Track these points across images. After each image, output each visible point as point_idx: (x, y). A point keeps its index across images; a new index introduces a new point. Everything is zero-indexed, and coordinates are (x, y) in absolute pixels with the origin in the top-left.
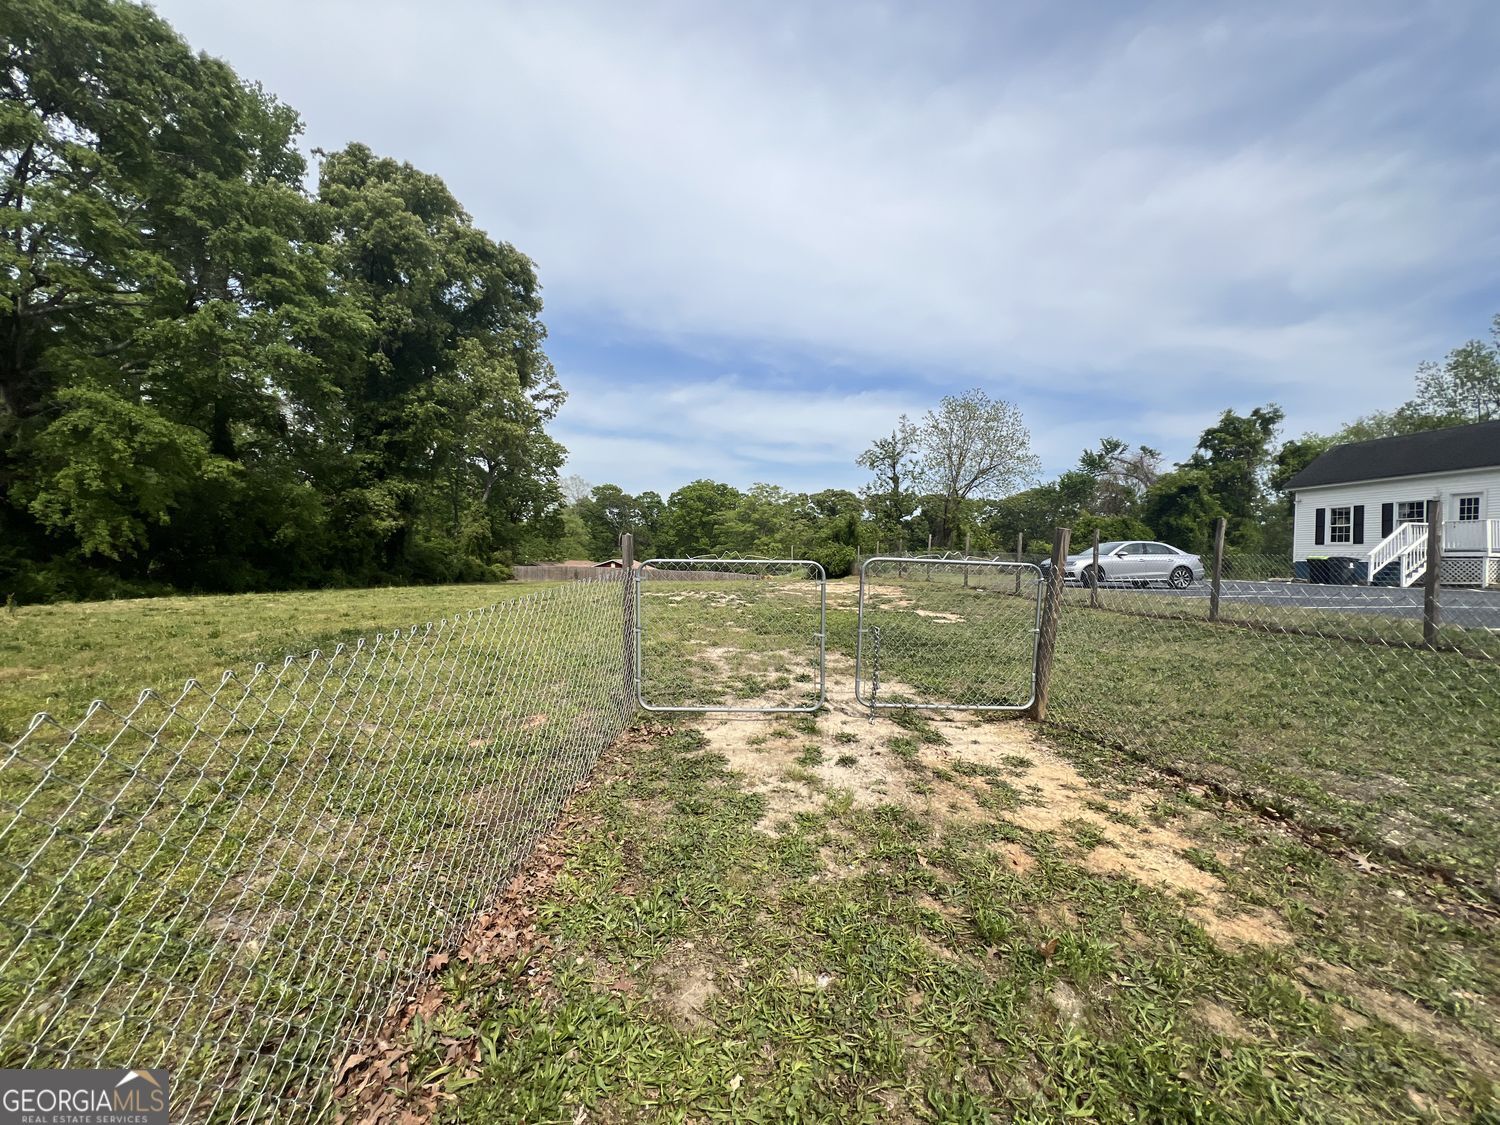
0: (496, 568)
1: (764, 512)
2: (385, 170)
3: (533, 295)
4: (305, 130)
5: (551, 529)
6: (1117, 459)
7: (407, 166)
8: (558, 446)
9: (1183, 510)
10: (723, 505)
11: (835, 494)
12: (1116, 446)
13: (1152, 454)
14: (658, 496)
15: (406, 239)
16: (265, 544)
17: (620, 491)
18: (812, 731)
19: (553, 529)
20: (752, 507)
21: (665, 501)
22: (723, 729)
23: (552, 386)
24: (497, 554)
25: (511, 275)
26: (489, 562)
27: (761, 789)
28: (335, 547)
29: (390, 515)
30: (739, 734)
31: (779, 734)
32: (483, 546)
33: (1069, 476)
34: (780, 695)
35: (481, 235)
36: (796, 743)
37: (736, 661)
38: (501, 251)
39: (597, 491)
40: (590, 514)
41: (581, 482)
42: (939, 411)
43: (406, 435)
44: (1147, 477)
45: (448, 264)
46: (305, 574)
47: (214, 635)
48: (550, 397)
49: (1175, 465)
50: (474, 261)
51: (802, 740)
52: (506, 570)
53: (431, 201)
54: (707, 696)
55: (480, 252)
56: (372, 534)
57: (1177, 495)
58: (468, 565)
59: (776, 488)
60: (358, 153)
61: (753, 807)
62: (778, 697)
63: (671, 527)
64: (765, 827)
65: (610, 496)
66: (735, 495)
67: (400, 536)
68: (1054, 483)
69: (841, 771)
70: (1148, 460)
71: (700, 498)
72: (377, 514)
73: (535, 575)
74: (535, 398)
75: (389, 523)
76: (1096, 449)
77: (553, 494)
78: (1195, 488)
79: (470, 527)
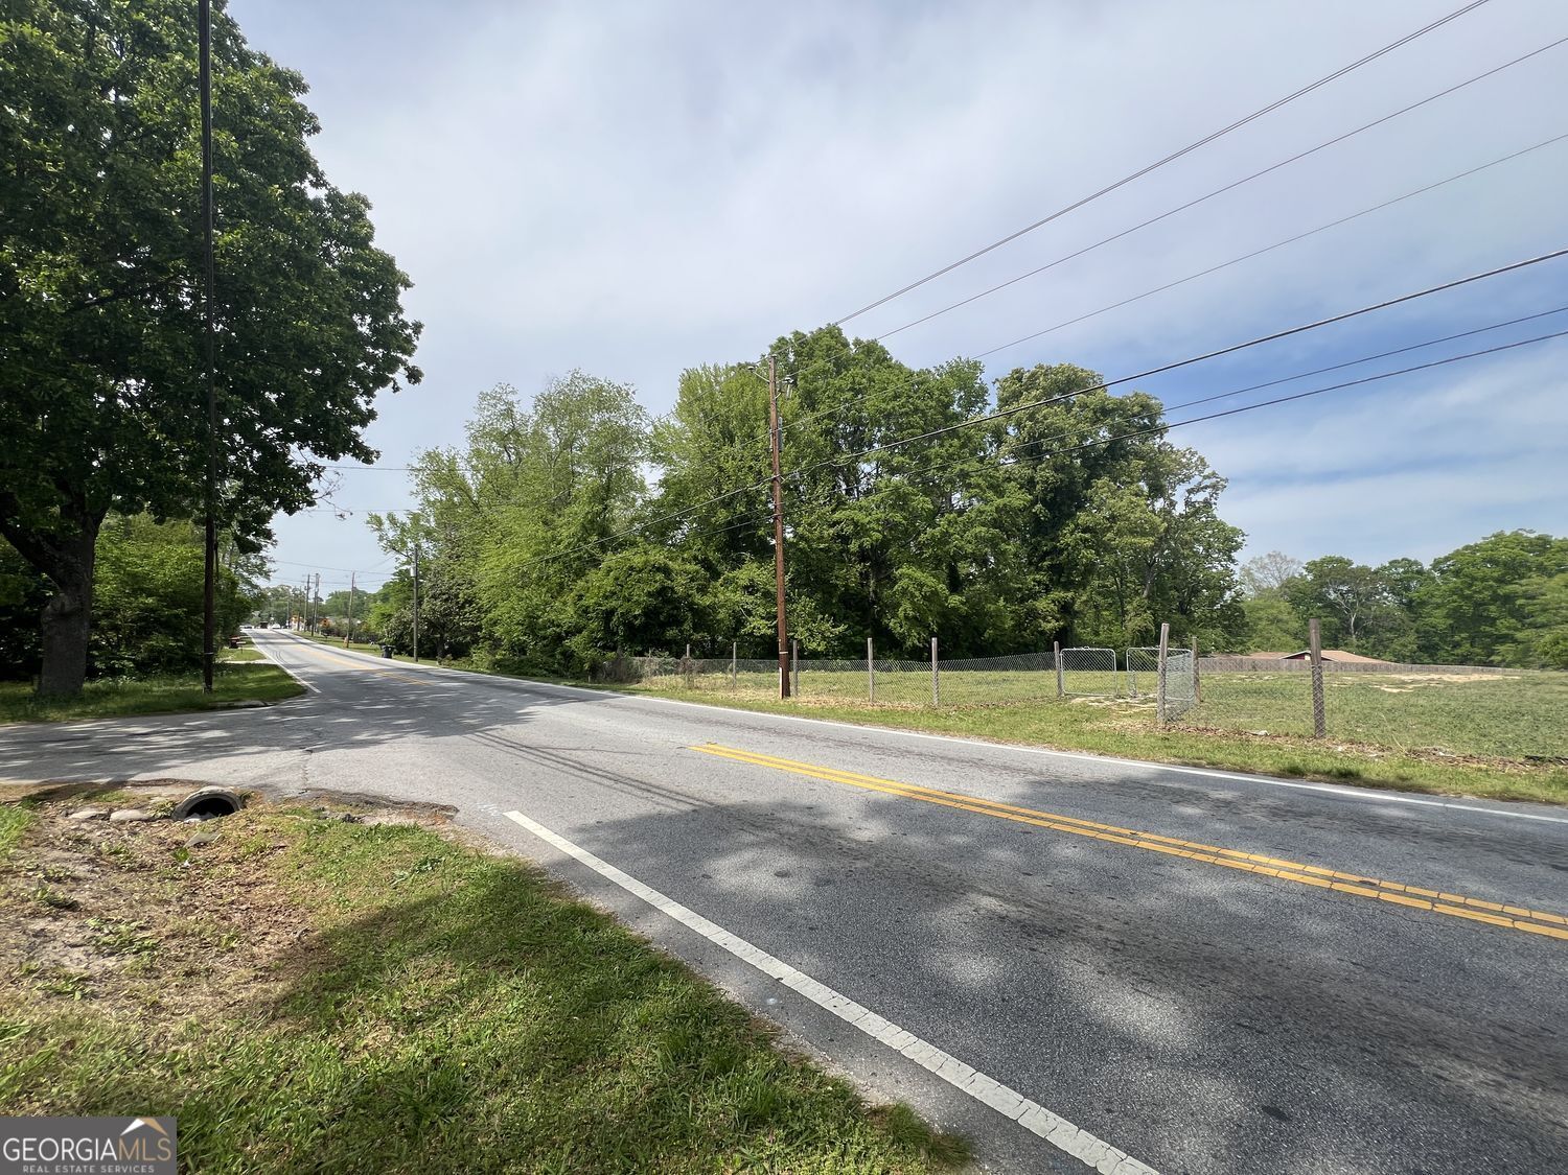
2: (1033, 379)
3: (1159, 421)
7: (1048, 367)
8: (1233, 530)
14: (1416, 563)
17: (1350, 563)
21: (1428, 568)
23: (1208, 477)
29: (1054, 617)
32: (1146, 639)
39: (1312, 567)
40: (1302, 596)
41: (1284, 559)
43: (1062, 559)
48: (1206, 487)
56: (1042, 633)
60: (1017, 374)
63: (1440, 605)
65: (1331, 571)
67: (1065, 632)
71: (1492, 561)
72: (1044, 619)
75: (1053, 624)
77: (1228, 582)
79: (1134, 622)
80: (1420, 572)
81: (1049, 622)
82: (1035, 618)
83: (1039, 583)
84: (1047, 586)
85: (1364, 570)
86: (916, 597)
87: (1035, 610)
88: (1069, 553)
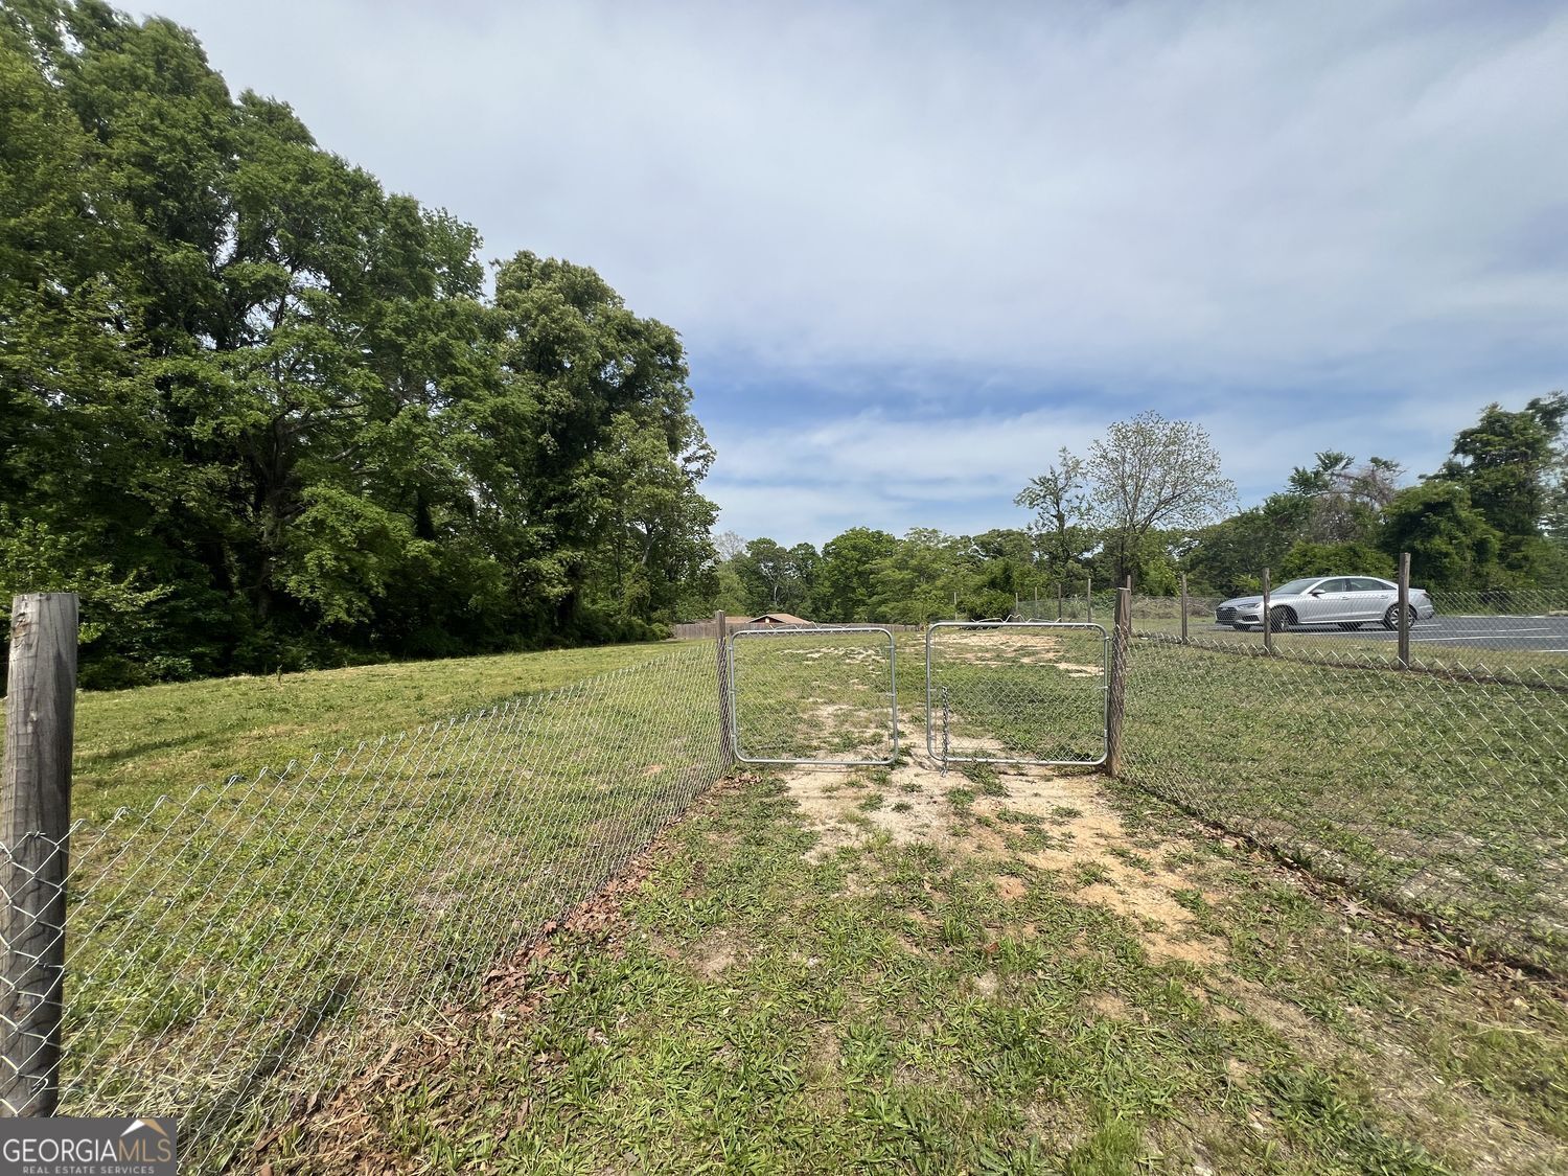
0: (656, 627)
1: (923, 558)
2: (547, 271)
3: (680, 362)
4: (484, 244)
5: (706, 586)
6: (1339, 475)
7: (564, 262)
8: (711, 504)
9: (1433, 531)
10: (879, 553)
11: (1000, 534)
12: (1337, 460)
13: (1387, 466)
14: (812, 547)
15: (566, 330)
16: (459, 613)
17: (775, 544)
18: (883, 781)
19: (709, 587)
20: (910, 552)
21: (819, 551)
22: (806, 779)
23: (702, 448)
24: (656, 615)
25: (659, 348)
26: (649, 620)
27: (819, 828)
28: (515, 614)
29: (560, 582)
30: (819, 783)
31: (852, 784)
32: (643, 607)
33: (1275, 500)
34: (869, 750)
35: (629, 315)
36: (864, 792)
37: (842, 719)
38: (647, 326)
39: (751, 545)
40: (747, 569)
41: (736, 538)
42: (1107, 439)
43: (571, 508)
44: (1383, 494)
45: (602, 347)
46: (490, 640)
47: (419, 698)
48: (700, 458)
49: (1421, 477)
50: (624, 340)
51: (872, 789)
52: (665, 629)
53: (586, 292)
54: (802, 751)
55: (629, 331)
56: (545, 600)
57: (1421, 514)
58: (630, 625)
59: (934, 531)
60: (524, 259)
61: (805, 842)
62: (866, 752)
63: (826, 578)
64: (811, 858)
65: (764, 550)
66: (892, 541)
67: (571, 599)
68: (1257, 509)
69: (896, 816)
70: (1381, 474)
71: (855, 548)
72: (549, 582)
73: (693, 633)
74: (687, 460)
75: (559, 589)
76: (1311, 465)
77: (707, 551)
78: (1447, 504)
79: (632, 588)
80: (814, 554)
81: (554, 586)
82: (539, 581)
83: (543, 536)
84: (552, 540)
85: (782, 550)
86: (342, 536)
87: (537, 571)
88: (582, 502)
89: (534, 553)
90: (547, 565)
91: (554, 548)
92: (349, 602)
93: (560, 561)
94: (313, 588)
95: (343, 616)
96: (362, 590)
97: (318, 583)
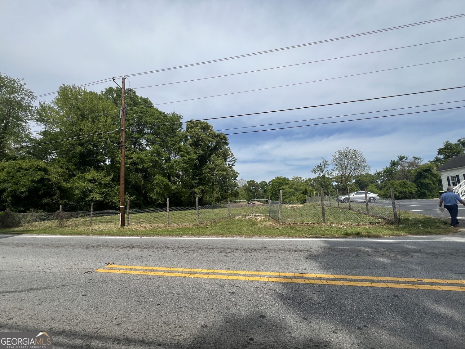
0: (222, 205)
1: (297, 185)
3: (227, 141)
4: (183, 118)
5: (235, 194)
6: (404, 162)
8: (236, 172)
10: (285, 184)
11: (321, 178)
12: (403, 158)
13: (419, 159)
14: (266, 182)
17: (255, 182)
20: (293, 183)
21: (268, 183)
23: (233, 158)
24: (222, 202)
26: (220, 203)
32: (219, 200)
33: (387, 169)
35: (215, 133)
38: (219, 134)
39: (248, 182)
40: (247, 189)
41: (244, 180)
43: (202, 176)
44: (417, 166)
49: (429, 161)
50: (214, 138)
57: (422, 172)
59: (300, 177)
60: (192, 121)
63: (270, 191)
65: (252, 183)
66: (288, 180)
67: (202, 198)
68: (381, 171)
71: (277, 182)
73: (232, 207)
74: (229, 162)
76: (396, 159)
79: (216, 195)
80: (266, 184)
81: (198, 195)
82: (195, 194)
83: (196, 183)
84: (198, 184)
85: (257, 183)
86: (161, 185)
87: (194, 191)
88: (205, 175)
89: (193, 187)
90: (196, 190)
91: (198, 187)
92: (161, 199)
93: (200, 189)
94: (155, 196)
95: (160, 202)
96: (163, 196)
97: (156, 195)
